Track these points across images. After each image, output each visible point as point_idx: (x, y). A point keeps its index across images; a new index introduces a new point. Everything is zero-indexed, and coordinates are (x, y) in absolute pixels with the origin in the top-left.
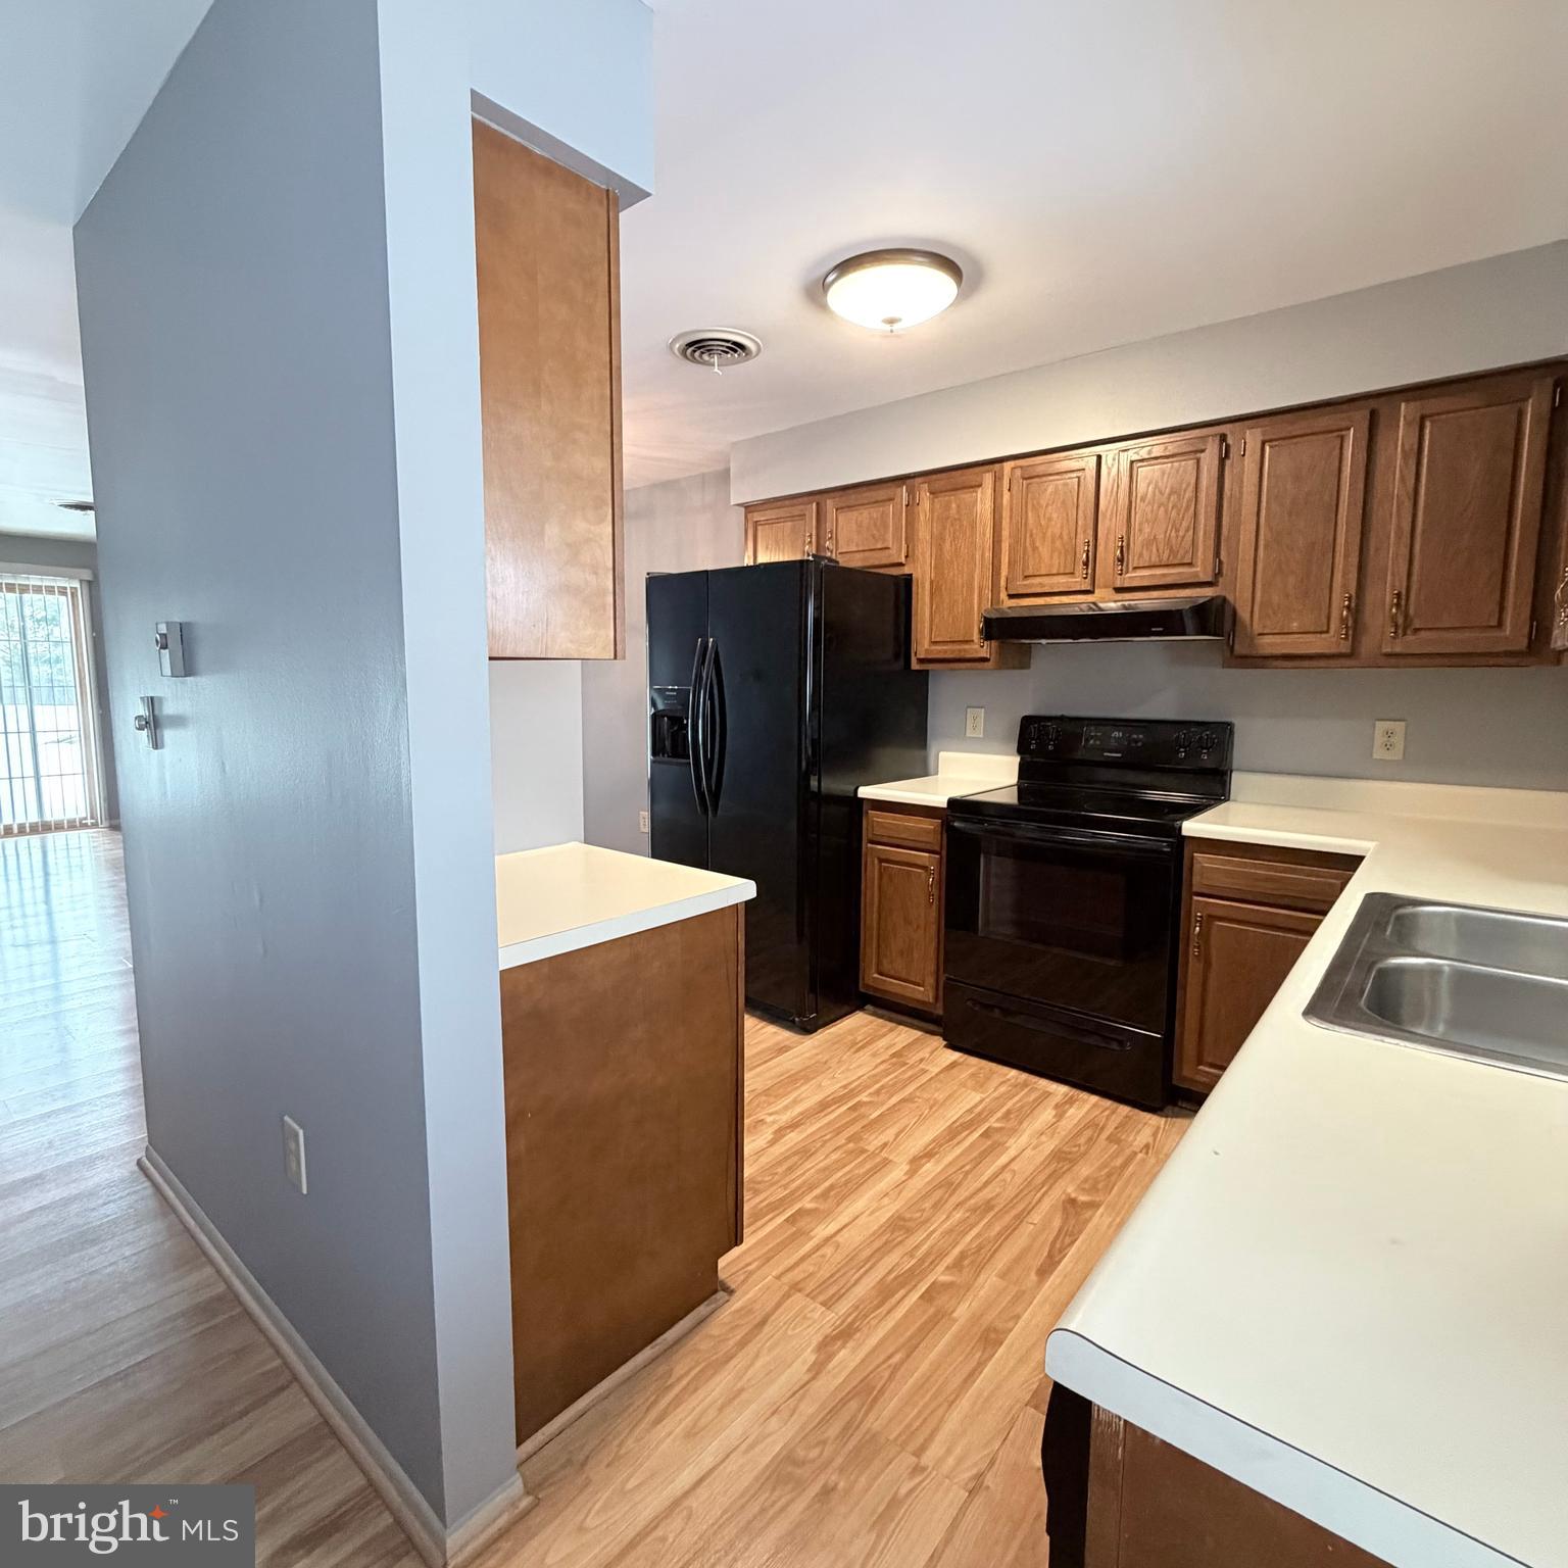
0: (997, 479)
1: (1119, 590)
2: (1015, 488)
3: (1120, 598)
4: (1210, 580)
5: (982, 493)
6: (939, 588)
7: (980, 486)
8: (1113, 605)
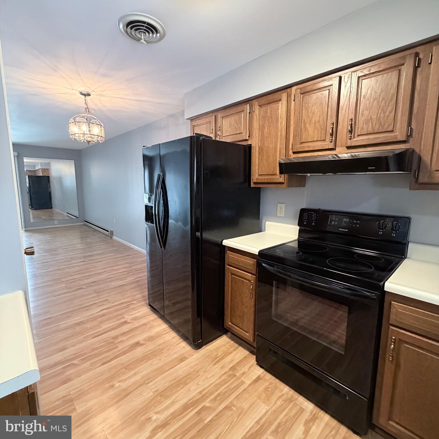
0: (289, 96)
1: (349, 148)
2: (297, 100)
3: (350, 152)
4: (404, 139)
5: (282, 104)
6: (262, 150)
7: (280, 100)
8: (346, 155)
